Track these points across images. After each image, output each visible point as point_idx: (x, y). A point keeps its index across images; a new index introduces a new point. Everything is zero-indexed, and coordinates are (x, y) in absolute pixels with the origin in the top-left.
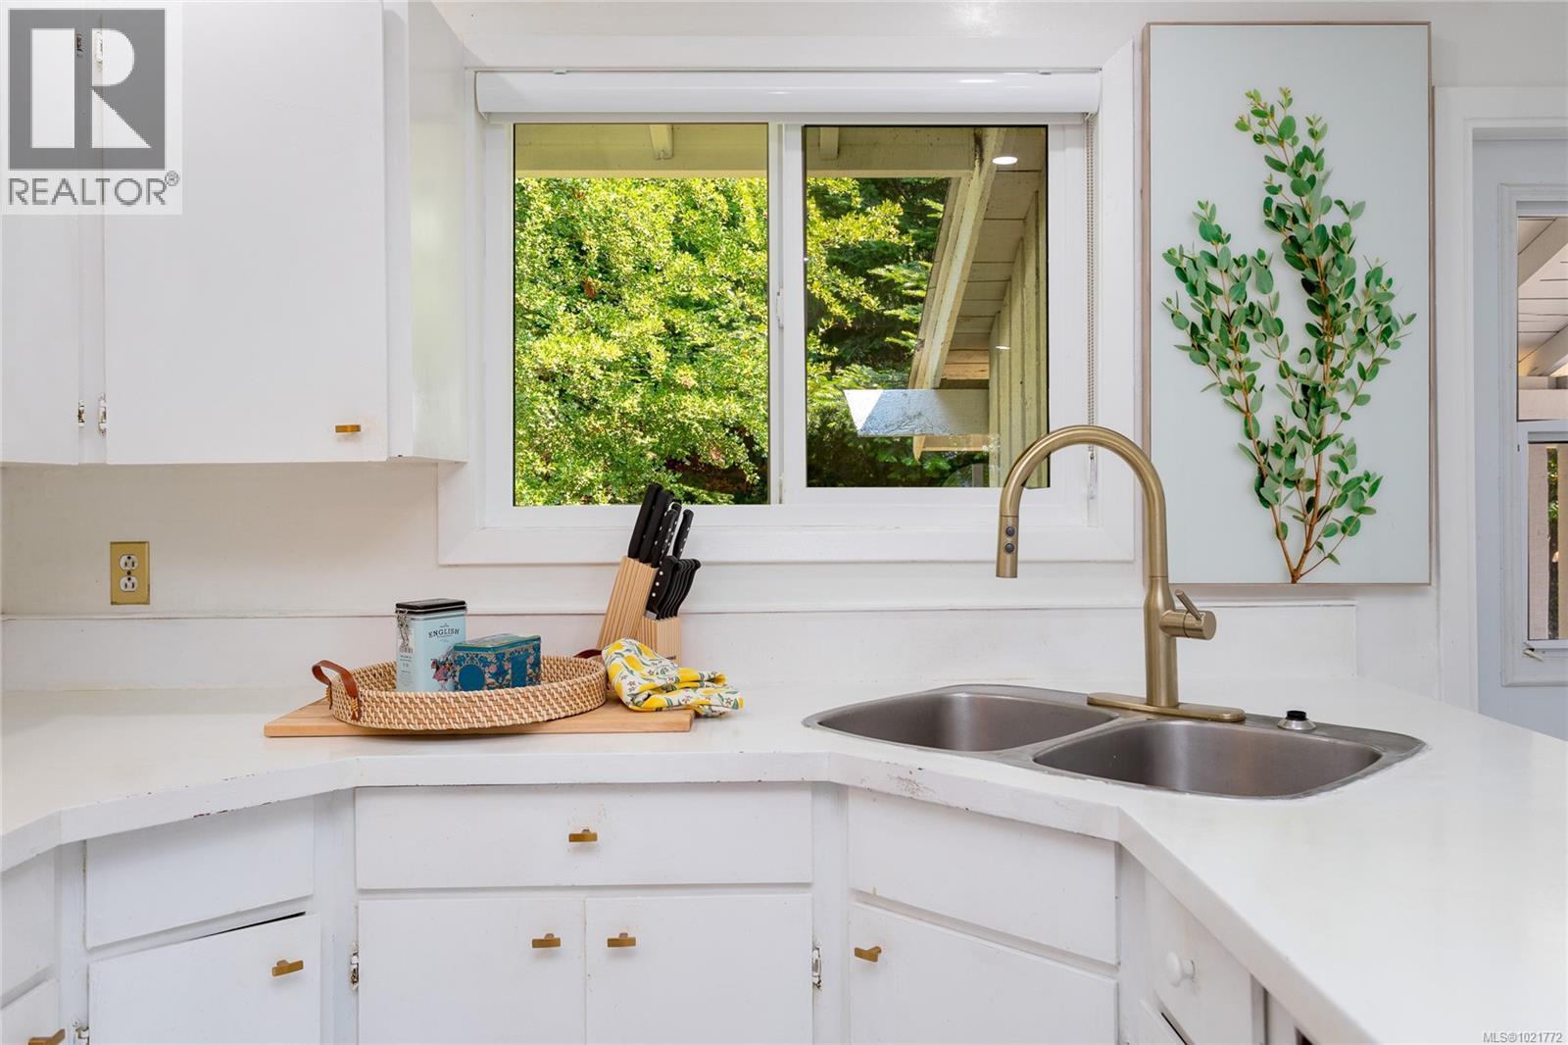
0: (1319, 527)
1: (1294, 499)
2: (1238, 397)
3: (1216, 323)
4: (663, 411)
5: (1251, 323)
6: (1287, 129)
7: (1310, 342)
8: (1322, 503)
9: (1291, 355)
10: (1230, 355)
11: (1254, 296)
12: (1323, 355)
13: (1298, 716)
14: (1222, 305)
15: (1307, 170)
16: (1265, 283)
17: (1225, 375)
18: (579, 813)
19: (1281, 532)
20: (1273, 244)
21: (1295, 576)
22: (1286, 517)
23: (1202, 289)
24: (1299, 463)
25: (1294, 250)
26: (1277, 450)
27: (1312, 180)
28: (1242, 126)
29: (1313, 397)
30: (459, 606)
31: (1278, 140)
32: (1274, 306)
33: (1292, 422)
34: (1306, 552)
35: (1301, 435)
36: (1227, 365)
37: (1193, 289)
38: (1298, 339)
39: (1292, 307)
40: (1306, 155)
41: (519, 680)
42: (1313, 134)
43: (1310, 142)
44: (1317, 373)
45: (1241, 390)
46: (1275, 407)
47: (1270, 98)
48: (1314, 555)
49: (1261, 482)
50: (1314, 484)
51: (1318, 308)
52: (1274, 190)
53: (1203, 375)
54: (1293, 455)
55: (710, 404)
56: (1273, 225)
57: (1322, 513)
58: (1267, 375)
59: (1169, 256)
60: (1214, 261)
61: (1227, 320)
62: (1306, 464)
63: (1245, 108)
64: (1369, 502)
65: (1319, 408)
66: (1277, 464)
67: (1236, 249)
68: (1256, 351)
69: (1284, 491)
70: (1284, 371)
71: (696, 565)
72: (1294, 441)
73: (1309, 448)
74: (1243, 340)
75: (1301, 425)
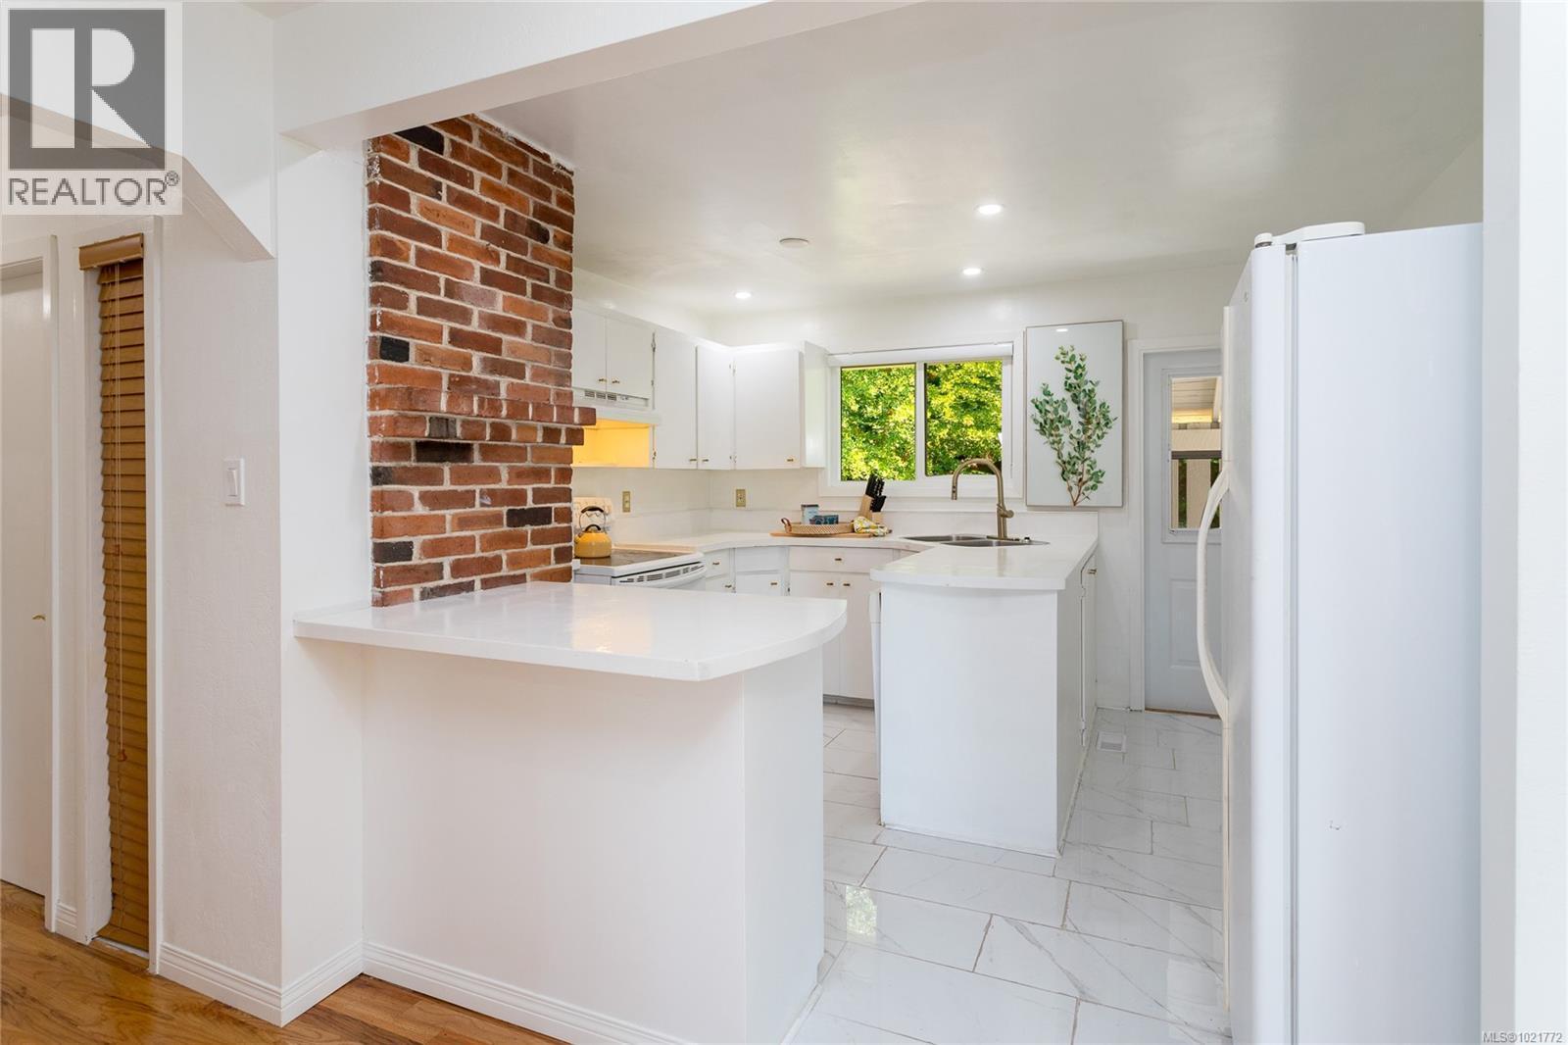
0: (1083, 488)
1: (1075, 478)
2: (1056, 445)
3: (1048, 422)
4: (959, 436)
5: (1060, 422)
6: (1073, 358)
7: (1081, 427)
8: (1084, 480)
9: (1074, 432)
10: (1053, 432)
11: (1061, 413)
12: (1085, 432)
13: (1028, 538)
14: (1050, 416)
15: (1080, 371)
16: (1065, 409)
17: (1051, 439)
18: (838, 554)
19: (1070, 489)
20: (1068, 396)
21: (1075, 503)
22: (1072, 484)
23: (1043, 411)
24: (1076, 467)
25: (1075, 399)
26: (1069, 463)
27: (1081, 374)
28: (1057, 358)
29: (1081, 446)
30: (817, 506)
31: (1070, 363)
32: (1068, 415)
33: (1074, 454)
34: (1079, 495)
35: (1077, 458)
36: (1052, 435)
37: (1041, 412)
38: (1076, 426)
39: (1075, 417)
40: (1079, 366)
41: (831, 522)
42: (1081, 359)
43: (1080, 362)
44: (1082, 437)
45: (1056, 444)
46: (1068, 449)
47: (1067, 349)
48: (1081, 497)
49: (1063, 473)
50: (1081, 473)
51: (1084, 417)
52: (1068, 378)
53: (1044, 439)
54: (1074, 464)
55: (980, 433)
56: (1068, 390)
57: (1084, 484)
58: (1065, 438)
59: (1033, 401)
60: (1048, 402)
61: (1052, 421)
62: (1079, 467)
63: (1058, 353)
64: (1101, 480)
65: (1083, 449)
66: (1069, 467)
67: (1055, 398)
68: (1062, 431)
69: (1071, 476)
70: (1071, 437)
71: (885, 497)
72: (1075, 459)
73: (1080, 462)
74: (1057, 428)
75: (1077, 455)
